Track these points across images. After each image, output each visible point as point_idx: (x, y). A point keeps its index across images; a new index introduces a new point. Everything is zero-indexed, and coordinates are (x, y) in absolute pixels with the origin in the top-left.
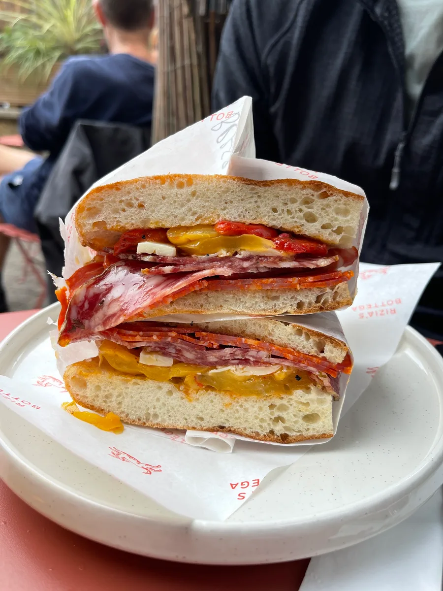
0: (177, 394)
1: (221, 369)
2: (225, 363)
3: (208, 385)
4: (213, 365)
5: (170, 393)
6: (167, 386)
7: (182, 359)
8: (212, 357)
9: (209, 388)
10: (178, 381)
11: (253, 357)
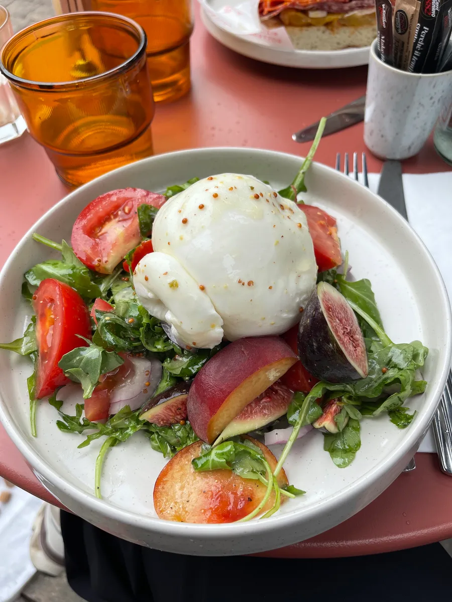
0: (328, 32)
1: (351, 14)
2: (352, 9)
3: (344, 24)
4: (347, 12)
5: (324, 32)
6: (323, 28)
7: (331, 11)
8: (346, 7)
9: (344, 25)
10: (328, 25)
11: (366, 4)
